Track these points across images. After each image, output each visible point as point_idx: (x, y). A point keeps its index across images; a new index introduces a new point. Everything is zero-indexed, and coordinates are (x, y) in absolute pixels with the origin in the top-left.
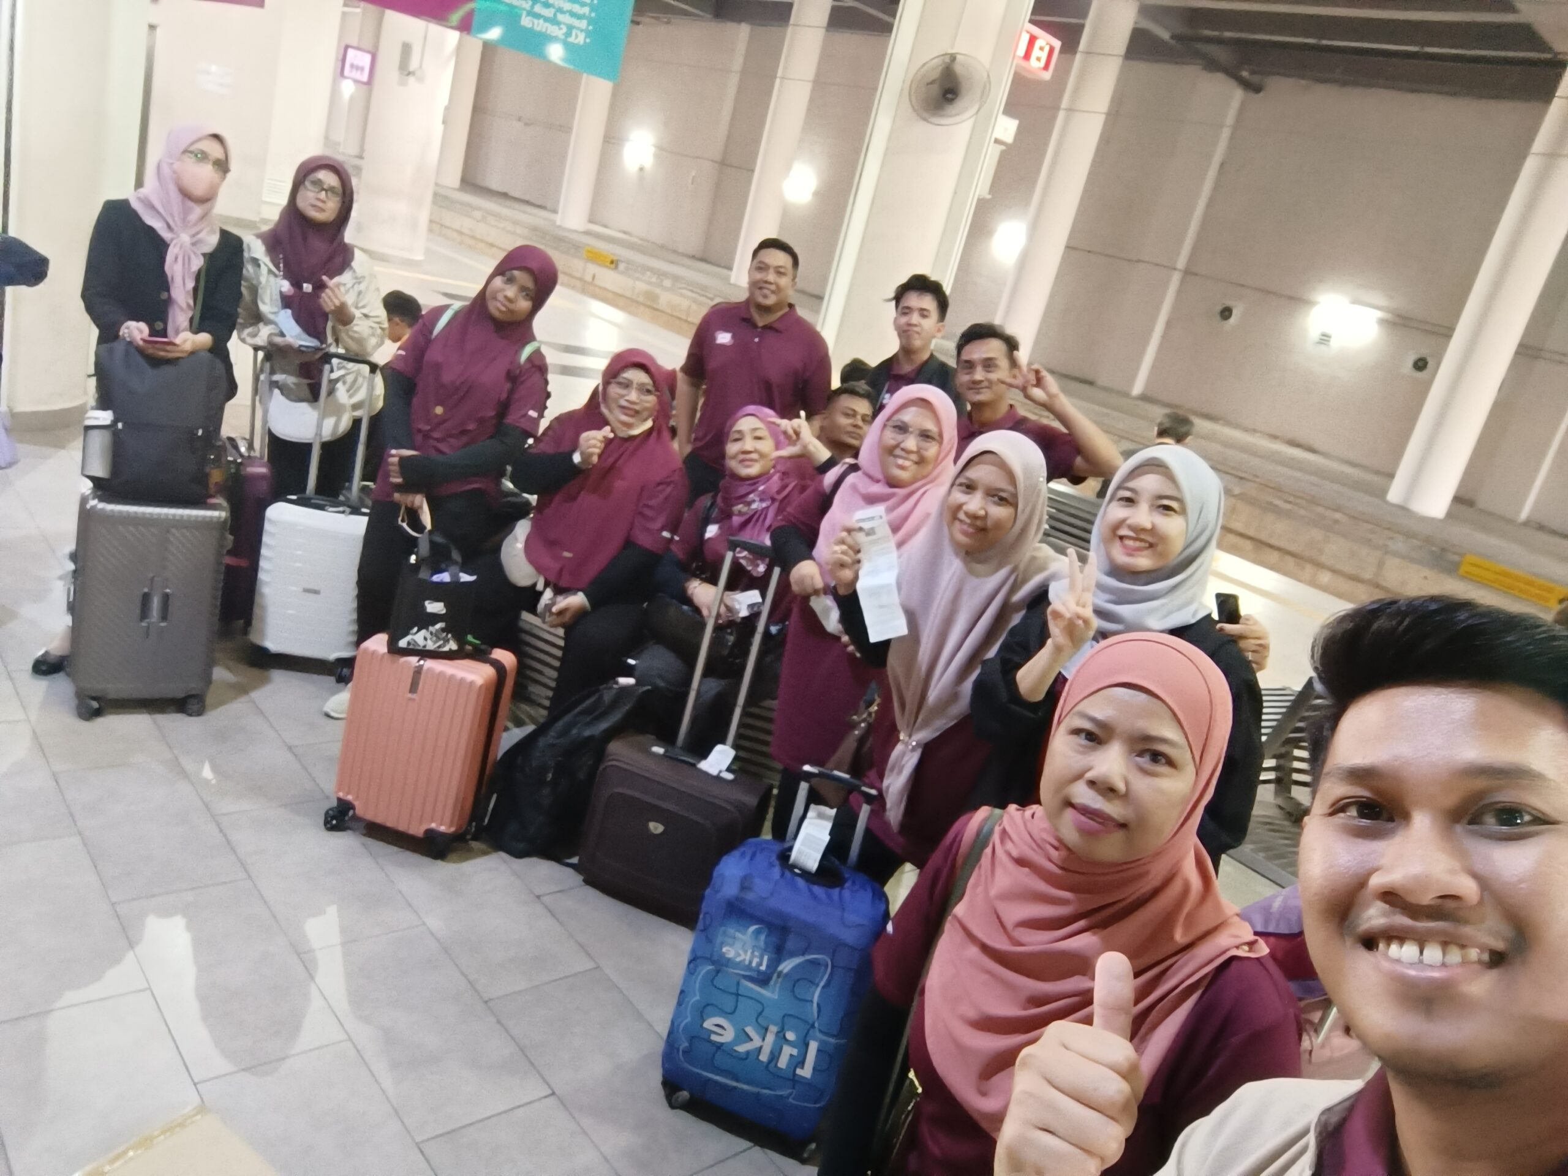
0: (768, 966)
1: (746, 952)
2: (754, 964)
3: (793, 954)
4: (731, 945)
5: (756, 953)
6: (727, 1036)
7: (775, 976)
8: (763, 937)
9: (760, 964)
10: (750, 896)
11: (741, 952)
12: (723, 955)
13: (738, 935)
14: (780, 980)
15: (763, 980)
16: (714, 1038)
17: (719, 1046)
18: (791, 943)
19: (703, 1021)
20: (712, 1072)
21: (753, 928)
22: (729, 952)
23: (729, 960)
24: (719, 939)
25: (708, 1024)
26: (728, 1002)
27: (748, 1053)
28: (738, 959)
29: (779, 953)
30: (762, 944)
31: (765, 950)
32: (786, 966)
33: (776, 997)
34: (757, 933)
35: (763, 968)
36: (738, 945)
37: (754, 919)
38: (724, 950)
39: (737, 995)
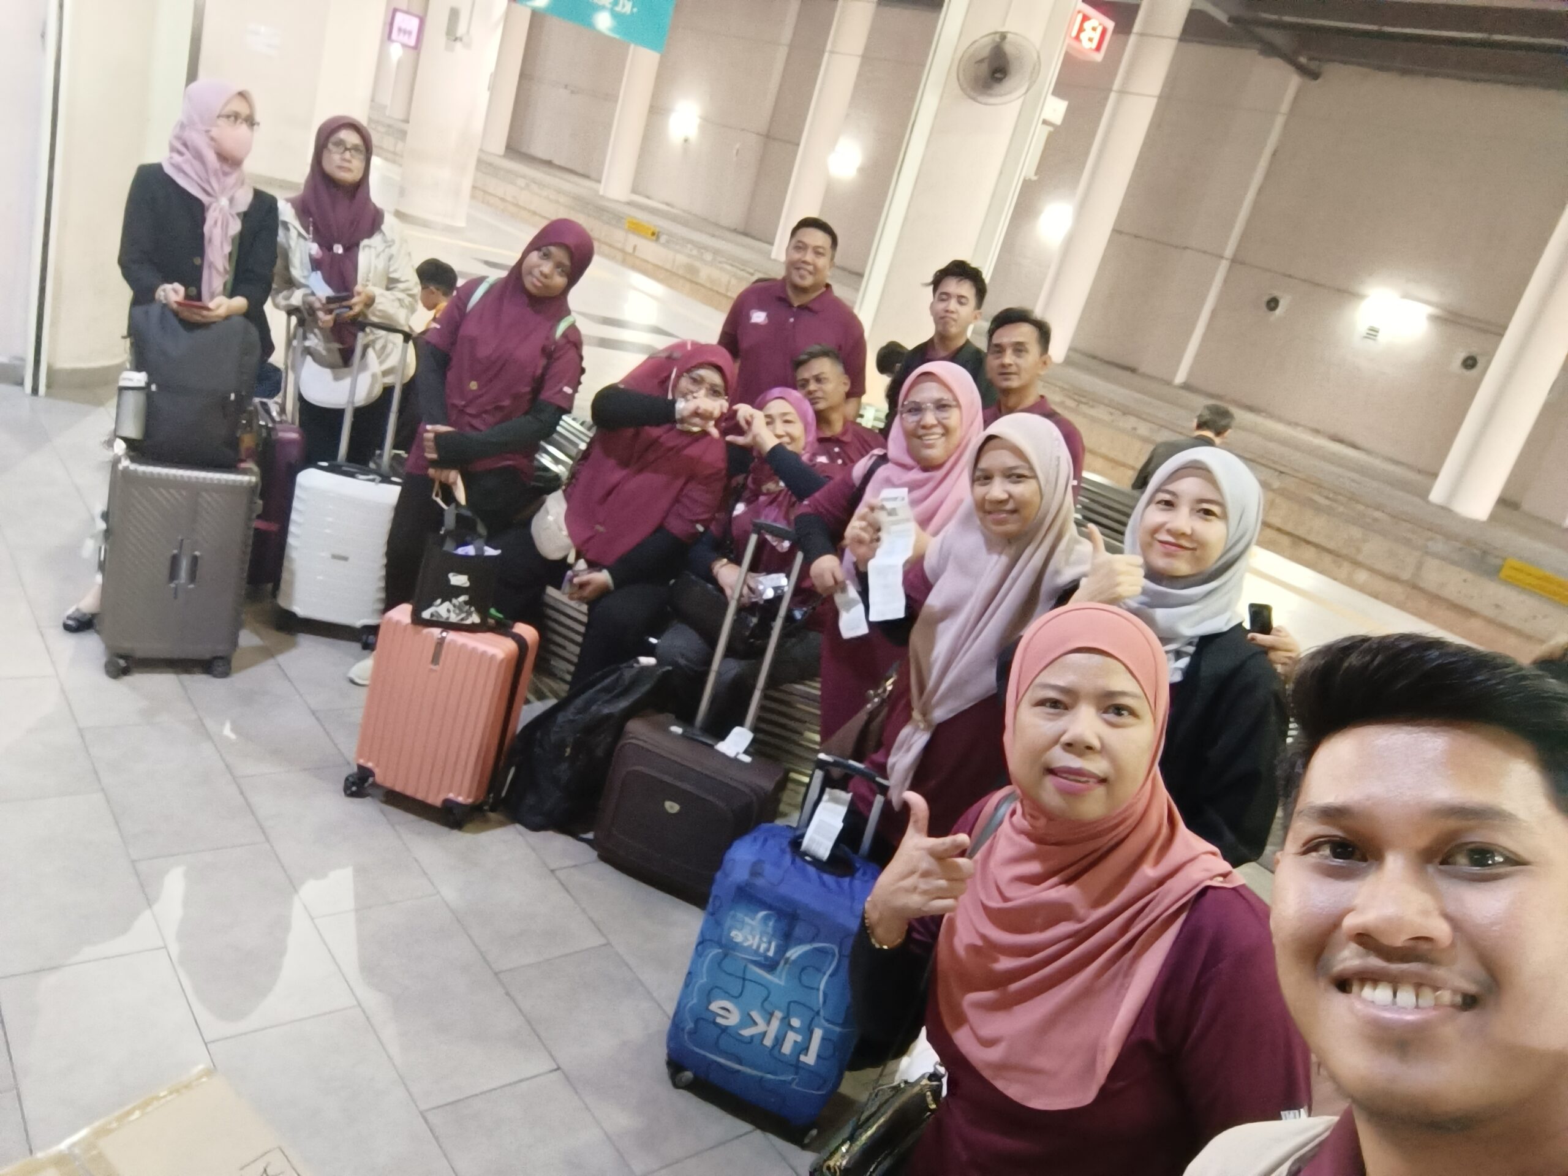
0: (776, 953)
1: (754, 938)
2: (762, 950)
3: (801, 942)
4: (740, 930)
5: (765, 939)
6: (732, 1019)
7: (782, 962)
8: (771, 924)
9: (768, 950)
10: (760, 882)
11: (750, 937)
12: (731, 940)
13: (747, 920)
14: (788, 966)
15: (771, 966)
16: (719, 1020)
17: (724, 1029)
18: (798, 931)
19: (709, 1003)
20: (716, 1054)
21: (762, 914)
22: (737, 936)
23: (737, 944)
24: (728, 922)
25: (714, 1006)
26: (735, 987)
27: (752, 1037)
28: (746, 944)
29: (787, 939)
30: (770, 930)
31: (773, 935)
32: (794, 953)
33: (782, 983)
34: (766, 918)
35: (771, 954)
36: (747, 929)
37: (763, 904)
38: (733, 933)
39: (744, 979)
